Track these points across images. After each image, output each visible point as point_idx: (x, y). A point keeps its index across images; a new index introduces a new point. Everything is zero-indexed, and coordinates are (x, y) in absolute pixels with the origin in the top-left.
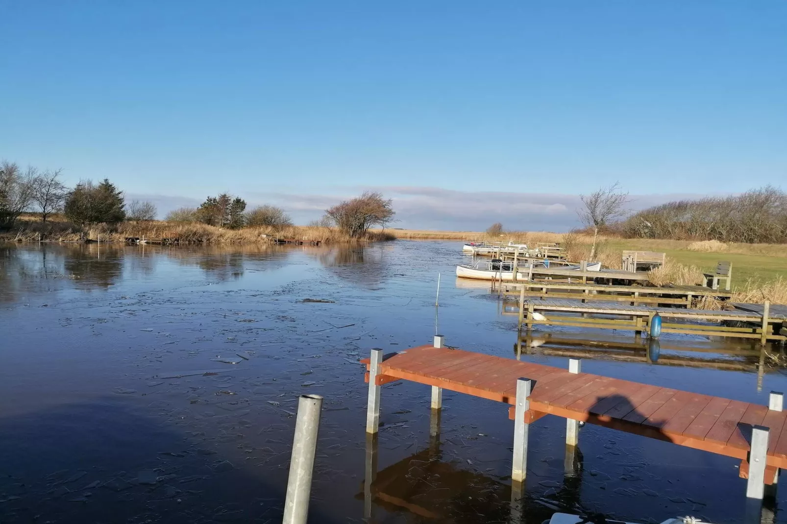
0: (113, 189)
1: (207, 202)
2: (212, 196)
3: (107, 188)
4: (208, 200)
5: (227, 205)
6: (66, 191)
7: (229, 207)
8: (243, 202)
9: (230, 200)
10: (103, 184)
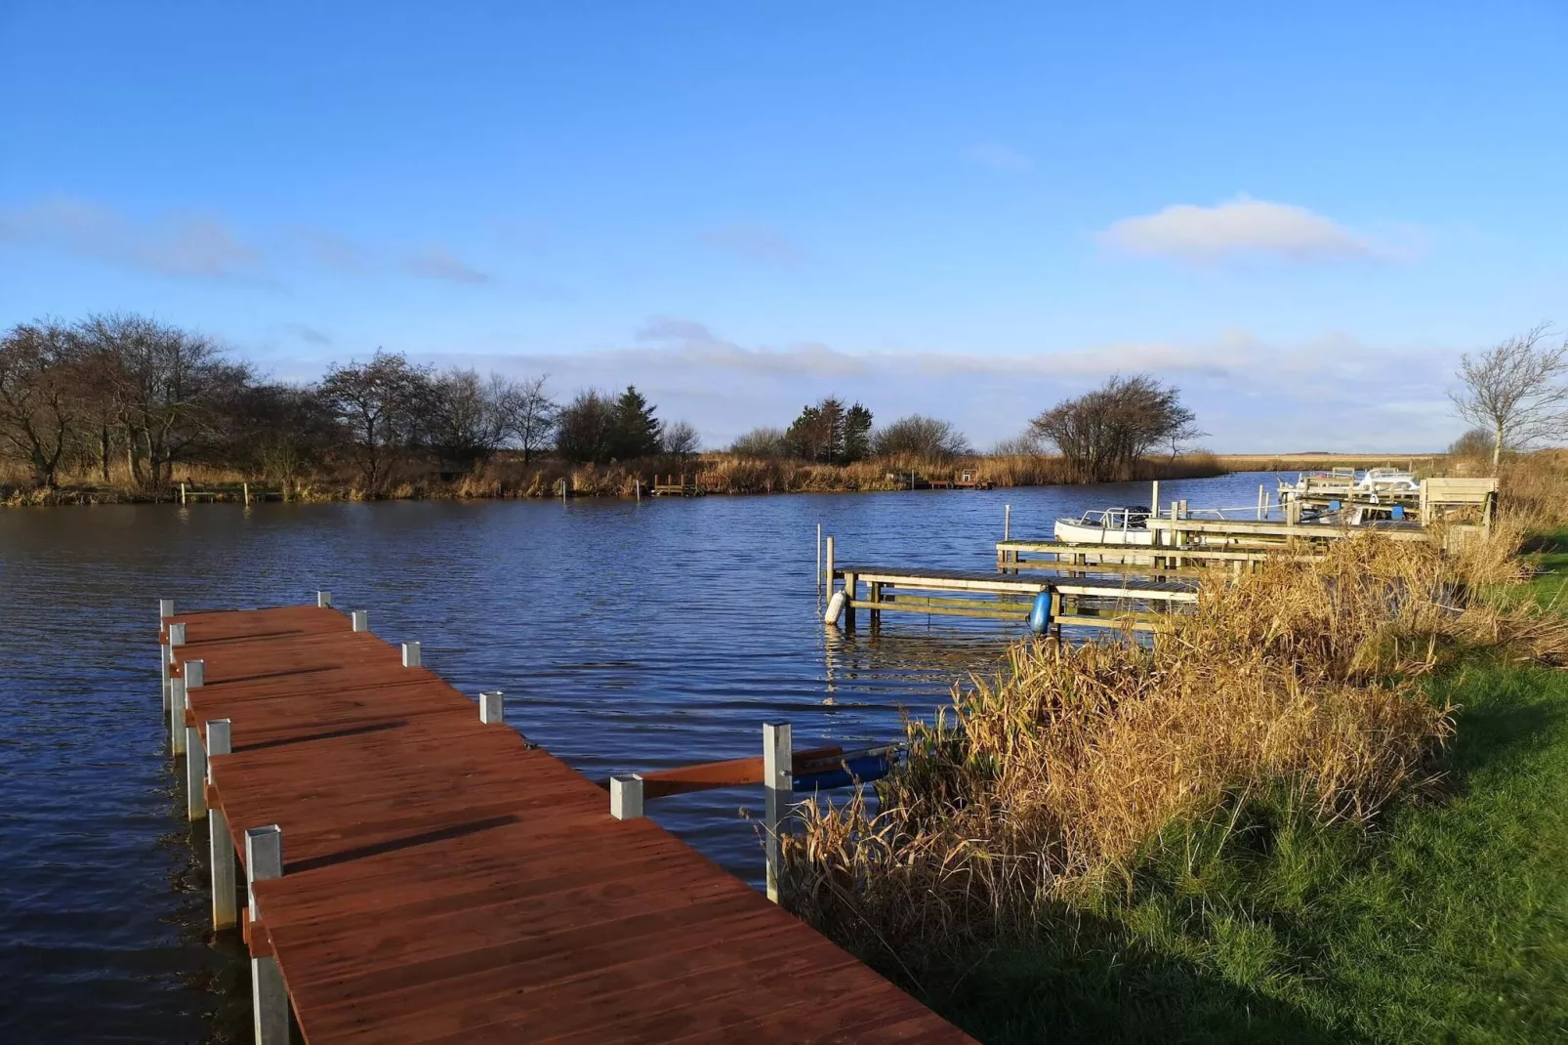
0: (641, 403)
1: (803, 416)
2: (812, 406)
3: (633, 401)
4: (805, 413)
5: (836, 420)
6: (556, 412)
7: (842, 423)
8: (866, 412)
9: (842, 410)
10: (626, 397)
